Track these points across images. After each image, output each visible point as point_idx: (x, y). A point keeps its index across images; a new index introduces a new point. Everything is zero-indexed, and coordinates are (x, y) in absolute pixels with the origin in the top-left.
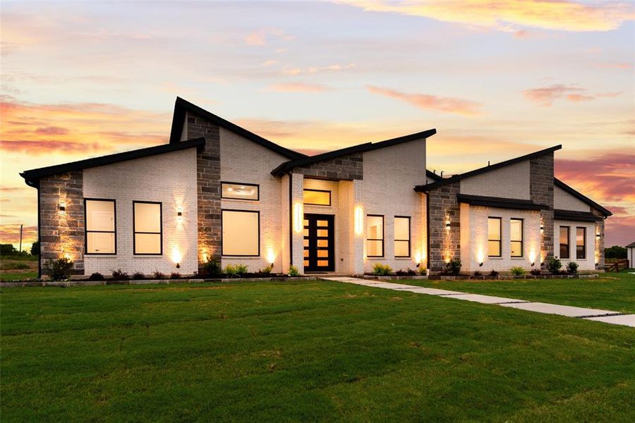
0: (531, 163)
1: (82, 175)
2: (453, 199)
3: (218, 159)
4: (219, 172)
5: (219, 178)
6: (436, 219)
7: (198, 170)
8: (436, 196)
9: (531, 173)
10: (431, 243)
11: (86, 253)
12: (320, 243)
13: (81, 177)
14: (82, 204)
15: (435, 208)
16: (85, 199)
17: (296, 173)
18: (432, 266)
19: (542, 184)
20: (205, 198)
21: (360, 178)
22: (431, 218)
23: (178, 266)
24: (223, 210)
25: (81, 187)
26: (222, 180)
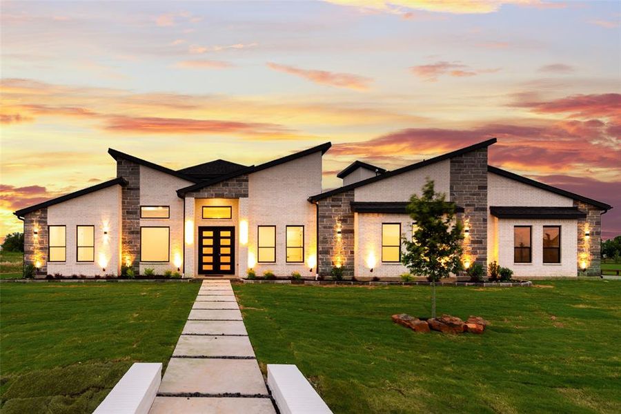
0: (451, 162)
1: (47, 210)
2: (345, 207)
3: (138, 189)
4: (139, 199)
5: (139, 203)
6: (324, 227)
7: (123, 199)
8: (325, 206)
9: (451, 173)
10: (320, 249)
11: (49, 261)
12: (223, 251)
13: (46, 212)
14: (46, 229)
15: (324, 217)
16: (49, 226)
17: (188, 197)
18: (320, 271)
19: (470, 184)
20: (129, 219)
21: (246, 196)
22: (320, 226)
23: (104, 270)
24: (141, 227)
25: (46, 218)
26: (141, 204)
